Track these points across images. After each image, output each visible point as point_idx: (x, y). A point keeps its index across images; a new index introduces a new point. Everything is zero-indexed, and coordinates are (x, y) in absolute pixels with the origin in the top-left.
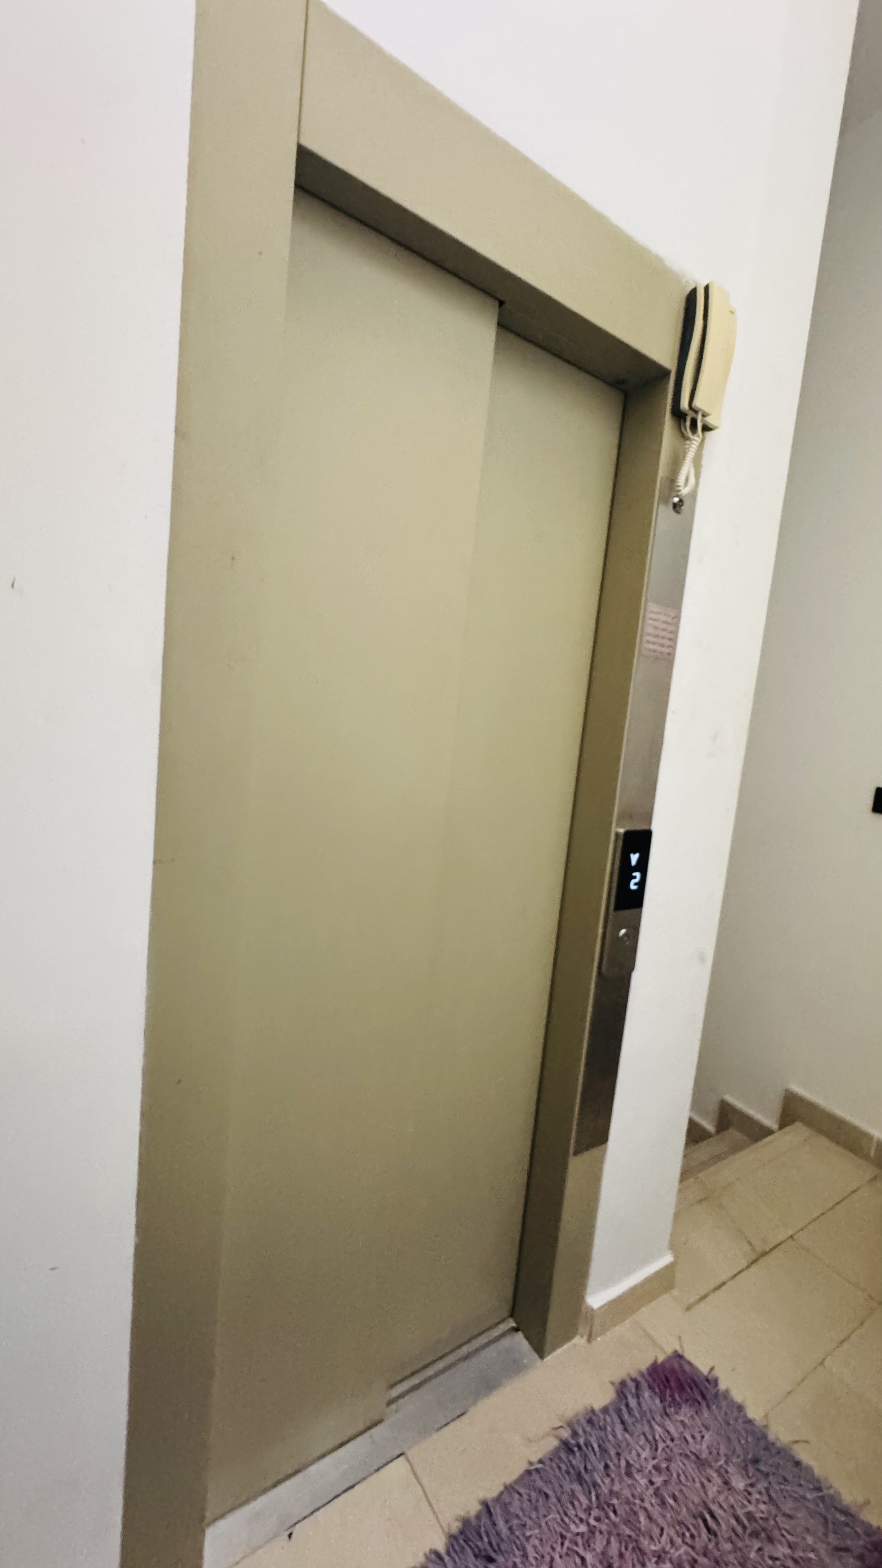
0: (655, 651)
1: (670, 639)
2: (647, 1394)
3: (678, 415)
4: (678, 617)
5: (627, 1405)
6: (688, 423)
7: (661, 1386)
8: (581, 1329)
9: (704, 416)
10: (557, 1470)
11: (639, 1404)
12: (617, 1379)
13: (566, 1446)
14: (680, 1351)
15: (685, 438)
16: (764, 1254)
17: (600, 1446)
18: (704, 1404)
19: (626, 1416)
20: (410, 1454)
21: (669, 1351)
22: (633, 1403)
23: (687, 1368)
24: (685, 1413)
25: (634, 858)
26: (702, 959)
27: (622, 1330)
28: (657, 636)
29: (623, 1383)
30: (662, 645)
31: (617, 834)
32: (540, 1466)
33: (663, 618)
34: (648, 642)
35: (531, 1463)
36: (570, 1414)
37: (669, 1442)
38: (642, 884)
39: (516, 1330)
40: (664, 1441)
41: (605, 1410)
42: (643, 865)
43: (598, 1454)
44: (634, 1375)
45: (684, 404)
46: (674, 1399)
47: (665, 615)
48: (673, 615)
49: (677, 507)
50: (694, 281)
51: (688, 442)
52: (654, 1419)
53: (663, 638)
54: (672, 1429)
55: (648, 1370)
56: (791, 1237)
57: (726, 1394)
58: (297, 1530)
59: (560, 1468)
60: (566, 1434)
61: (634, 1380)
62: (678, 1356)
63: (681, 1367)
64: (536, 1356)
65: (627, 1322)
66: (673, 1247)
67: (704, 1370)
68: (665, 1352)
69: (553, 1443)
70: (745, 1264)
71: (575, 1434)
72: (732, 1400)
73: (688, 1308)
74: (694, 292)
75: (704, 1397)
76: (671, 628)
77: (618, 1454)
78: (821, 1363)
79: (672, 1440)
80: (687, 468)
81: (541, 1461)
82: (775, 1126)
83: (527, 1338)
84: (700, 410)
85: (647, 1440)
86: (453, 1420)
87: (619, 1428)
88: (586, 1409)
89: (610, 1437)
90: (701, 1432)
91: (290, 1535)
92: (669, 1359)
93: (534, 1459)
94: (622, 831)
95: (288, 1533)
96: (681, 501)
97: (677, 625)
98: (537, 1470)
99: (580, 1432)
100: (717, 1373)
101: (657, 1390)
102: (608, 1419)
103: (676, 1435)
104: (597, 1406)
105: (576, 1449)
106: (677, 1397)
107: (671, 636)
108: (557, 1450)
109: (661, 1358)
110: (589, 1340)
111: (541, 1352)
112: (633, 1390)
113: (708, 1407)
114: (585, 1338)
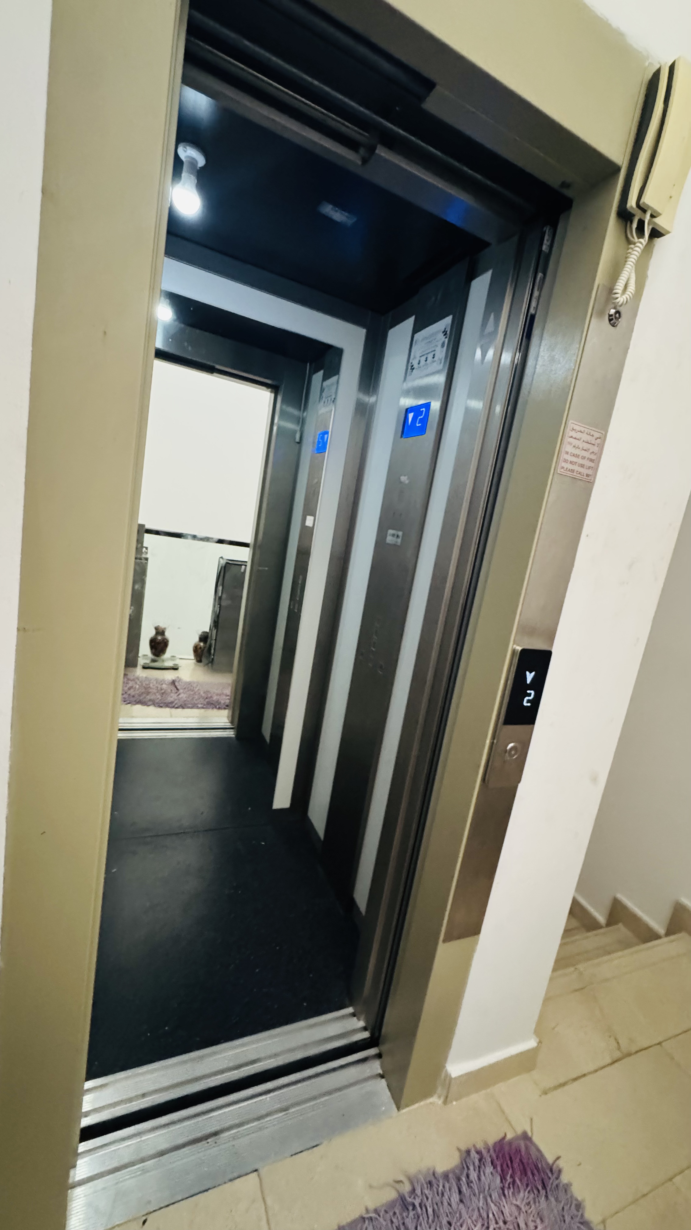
0: (573, 471)
1: (592, 460)
2: (489, 1169)
3: (624, 216)
4: (603, 438)
5: (468, 1176)
6: (635, 225)
7: (505, 1166)
8: (439, 1090)
9: (652, 216)
10: (389, 1222)
11: (479, 1179)
12: (463, 1148)
13: (403, 1203)
14: (530, 1134)
15: (629, 242)
16: (629, 1055)
17: (434, 1210)
18: (543, 1192)
19: (464, 1188)
20: (263, 1171)
21: (519, 1131)
22: (473, 1175)
23: (533, 1151)
24: (522, 1197)
25: (530, 676)
26: (594, 779)
27: (477, 1099)
28: (577, 456)
29: (468, 1152)
30: (582, 466)
31: (514, 652)
32: (373, 1215)
33: (585, 437)
34: (566, 461)
35: (367, 1211)
36: (412, 1170)
37: (501, 1223)
38: (536, 702)
39: (382, 1076)
40: (497, 1223)
41: (446, 1176)
42: (539, 685)
43: (431, 1218)
44: (480, 1146)
45: (632, 202)
46: (514, 1182)
47: (589, 434)
48: (597, 435)
49: (614, 320)
50: (659, 63)
51: (632, 246)
52: (491, 1196)
53: (583, 458)
54: (506, 1211)
55: (495, 1143)
56: (660, 1044)
57: (567, 1188)
58: (150, 1218)
59: (392, 1222)
60: (406, 1188)
61: (479, 1152)
62: (525, 1137)
63: (527, 1148)
64: (394, 1106)
65: (484, 1092)
66: (538, 1032)
67: (550, 1159)
68: (516, 1133)
69: (390, 1195)
70: (608, 1060)
71: (414, 1190)
72: (572, 1197)
73: (545, 1093)
74: (656, 75)
75: (544, 1187)
76: (595, 449)
77: (450, 1223)
78: (671, 1179)
79: (505, 1223)
80: (628, 273)
81: (376, 1211)
82: (662, 931)
83: (389, 1086)
84: (649, 207)
85: (480, 1216)
86: (308, 1149)
87: (455, 1197)
88: (429, 1169)
89: (445, 1204)
90: (535, 1221)
91: (144, 1222)
92: (517, 1138)
93: (371, 1207)
94: (519, 648)
95: (144, 1218)
96: (618, 312)
97: (601, 447)
98: (371, 1219)
99: (418, 1192)
100: (561, 1163)
101: (499, 1169)
102: (447, 1185)
103: (509, 1219)
104: (441, 1169)
105: (411, 1208)
106: (518, 1181)
107: (593, 457)
108: (392, 1205)
109: (509, 1136)
110: (445, 1102)
111: (399, 1102)
112: (477, 1163)
113: (547, 1197)
114: (442, 1099)
